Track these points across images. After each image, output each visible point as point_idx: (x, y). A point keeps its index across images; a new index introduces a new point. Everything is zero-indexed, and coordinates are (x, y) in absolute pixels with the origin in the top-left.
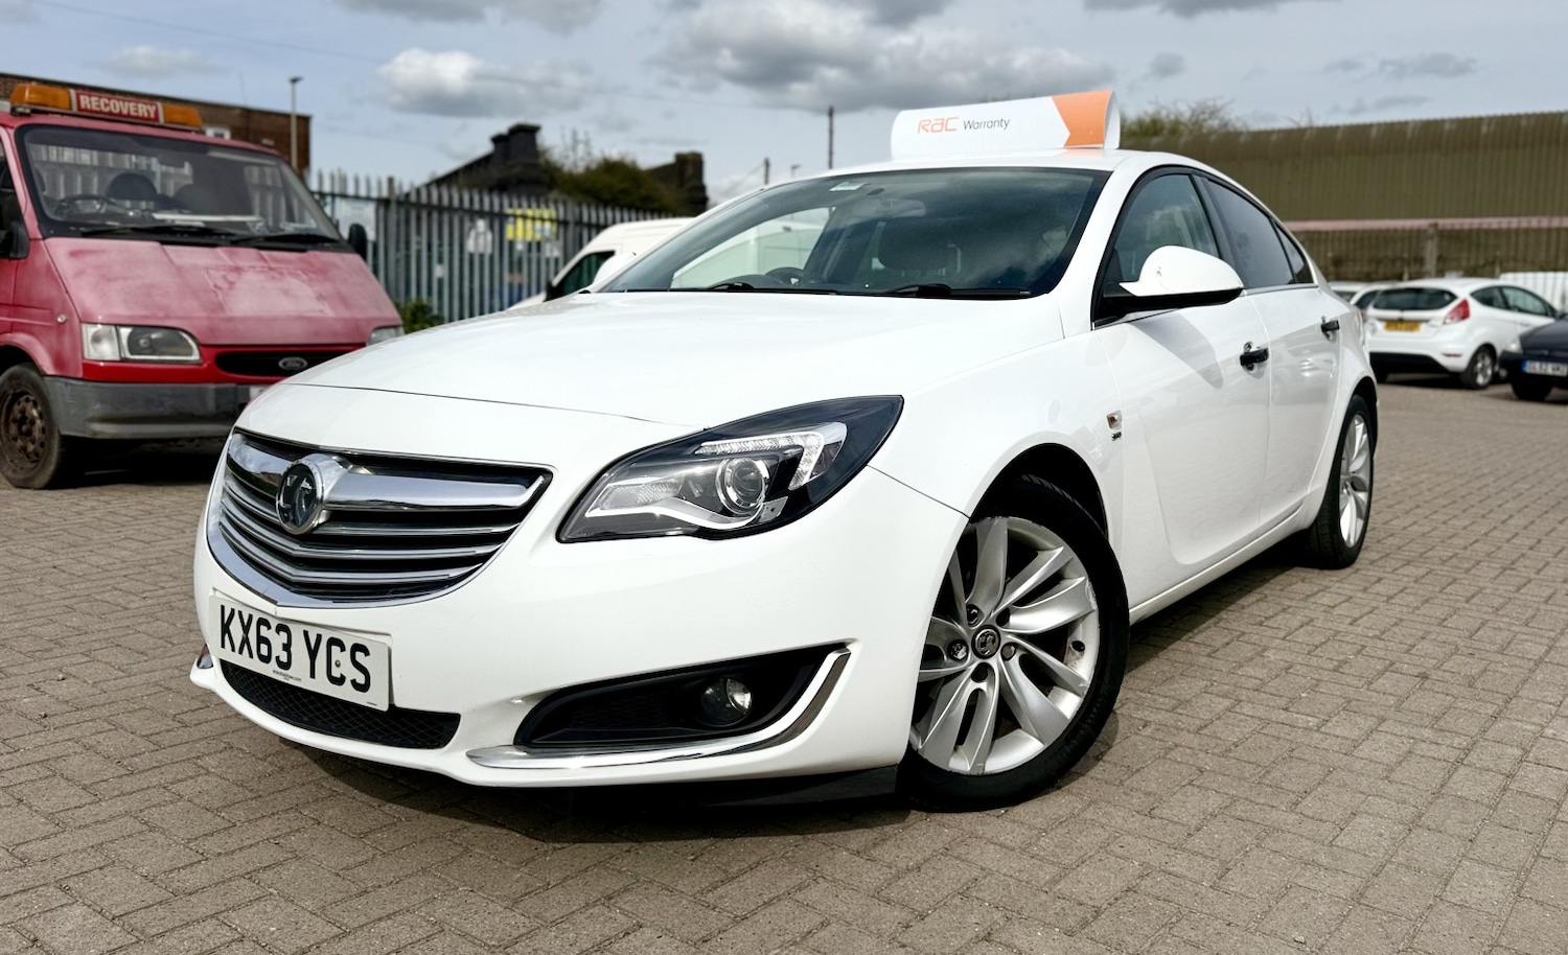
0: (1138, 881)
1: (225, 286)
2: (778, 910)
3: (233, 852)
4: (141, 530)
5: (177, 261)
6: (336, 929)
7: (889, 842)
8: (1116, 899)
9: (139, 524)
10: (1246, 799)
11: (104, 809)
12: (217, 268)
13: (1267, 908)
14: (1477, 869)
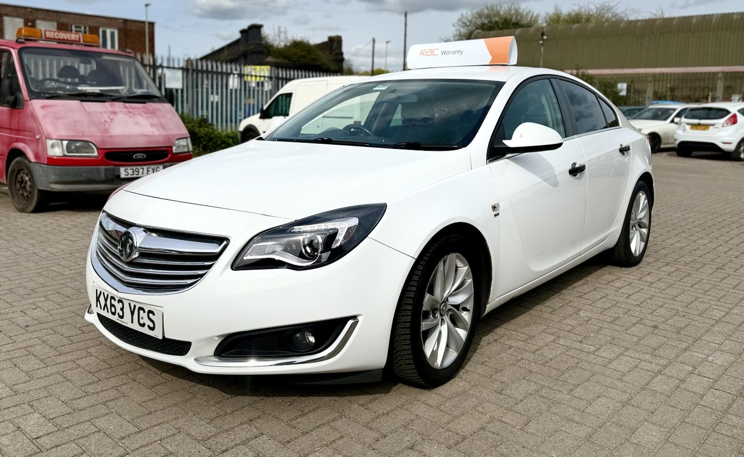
0: (487, 425)
1: (109, 121)
2: (322, 430)
3: (99, 392)
4: (71, 235)
5: (88, 109)
6: (137, 429)
7: (377, 401)
8: (474, 433)
9: (70, 232)
10: (548, 387)
11: (49, 371)
12: (106, 112)
13: (544, 441)
14: (651, 426)
